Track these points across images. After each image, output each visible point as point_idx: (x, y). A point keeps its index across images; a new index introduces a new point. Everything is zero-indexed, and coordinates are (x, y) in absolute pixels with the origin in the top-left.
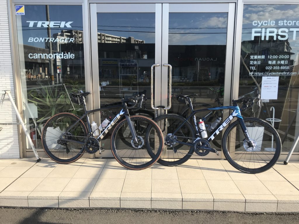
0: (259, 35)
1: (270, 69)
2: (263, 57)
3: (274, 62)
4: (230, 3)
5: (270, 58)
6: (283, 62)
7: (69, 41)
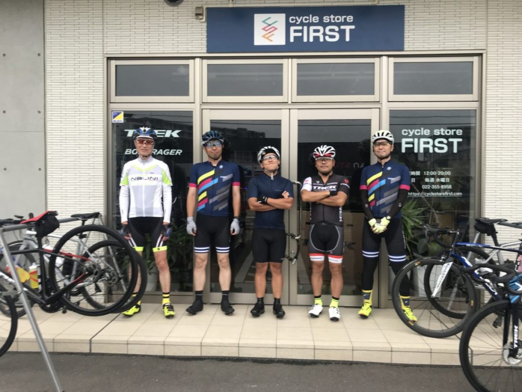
0: (411, 146)
1: (429, 188)
2: (418, 173)
3: (432, 180)
4: (372, 109)
5: (427, 174)
6: (443, 180)
7: (175, 153)
